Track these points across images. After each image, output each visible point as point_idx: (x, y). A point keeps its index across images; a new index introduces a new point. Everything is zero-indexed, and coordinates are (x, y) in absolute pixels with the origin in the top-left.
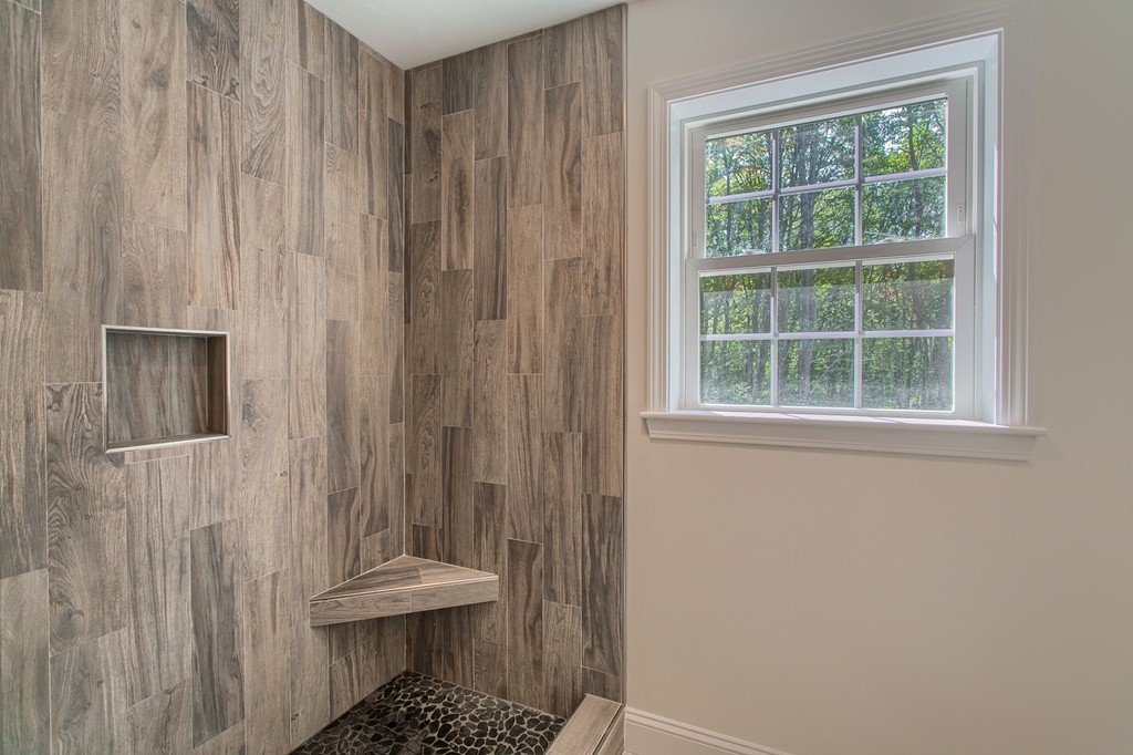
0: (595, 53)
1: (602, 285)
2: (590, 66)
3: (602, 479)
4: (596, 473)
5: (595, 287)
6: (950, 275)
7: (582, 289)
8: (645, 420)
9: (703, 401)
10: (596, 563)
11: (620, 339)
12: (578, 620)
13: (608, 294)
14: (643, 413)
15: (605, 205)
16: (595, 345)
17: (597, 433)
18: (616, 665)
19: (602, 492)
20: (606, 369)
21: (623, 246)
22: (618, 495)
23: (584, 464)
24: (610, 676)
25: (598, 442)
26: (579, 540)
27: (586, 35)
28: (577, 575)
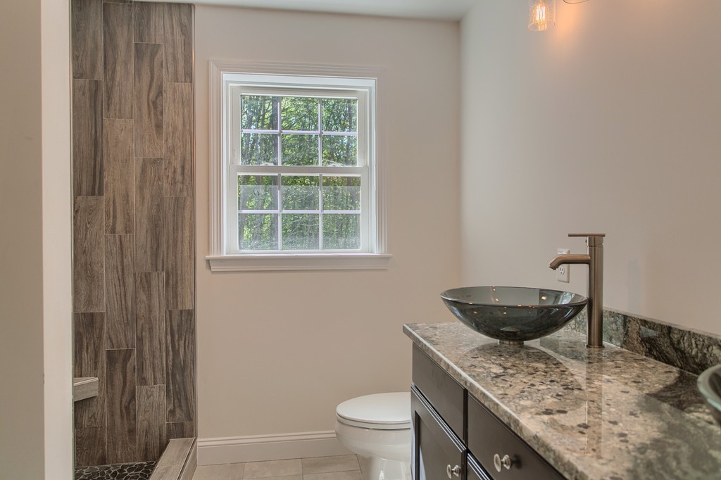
0: (173, 28)
1: (179, 177)
2: (169, 36)
3: (179, 300)
4: (175, 296)
5: (174, 178)
6: (359, 185)
7: (165, 178)
8: (208, 261)
9: (240, 248)
10: (176, 353)
11: (191, 212)
12: (163, 394)
13: (183, 183)
14: (207, 257)
15: (180, 127)
16: (174, 215)
17: (176, 271)
18: (190, 415)
19: (180, 307)
20: (182, 230)
21: (192, 154)
22: (191, 308)
23: (167, 291)
24: (187, 423)
25: (177, 277)
26: (164, 341)
27: (166, 16)
28: (162, 364)
